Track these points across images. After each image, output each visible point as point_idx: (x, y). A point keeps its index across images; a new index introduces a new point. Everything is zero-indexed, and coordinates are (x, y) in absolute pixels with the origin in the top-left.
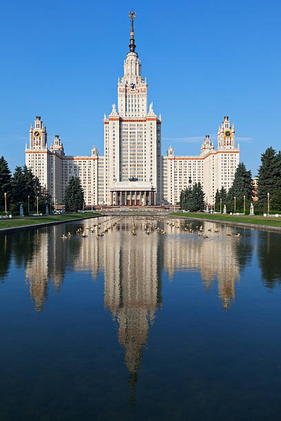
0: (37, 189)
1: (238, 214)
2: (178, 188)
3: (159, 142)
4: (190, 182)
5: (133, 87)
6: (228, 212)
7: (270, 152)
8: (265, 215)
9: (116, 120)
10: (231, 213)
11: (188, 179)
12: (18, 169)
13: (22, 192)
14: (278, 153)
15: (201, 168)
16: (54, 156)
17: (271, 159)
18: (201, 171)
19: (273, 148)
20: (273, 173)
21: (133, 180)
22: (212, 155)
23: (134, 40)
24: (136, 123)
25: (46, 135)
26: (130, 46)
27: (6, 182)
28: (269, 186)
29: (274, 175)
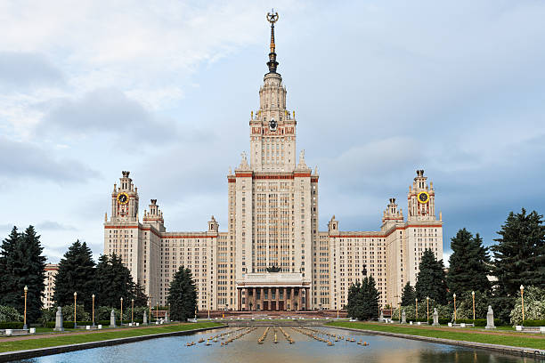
0: (128, 287)
1: (419, 323)
2: (346, 282)
3: (315, 209)
4: (364, 272)
5: (273, 126)
6: (408, 321)
7: (463, 235)
8: (450, 324)
9: (247, 176)
10: (411, 323)
11: (361, 269)
12: (104, 258)
13: (108, 291)
14: (475, 237)
15: (383, 251)
16: (148, 232)
17: (466, 245)
18: (383, 255)
19: (468, 230)
20: (467, 266)
21: (274, 270)
22: (398, 231)
23: (275, 55)
24: (278, 181)
25: (137, 199)
26: (269, 64)
27: (90, 279)
28: (463, 284)
29: (469, 268)
